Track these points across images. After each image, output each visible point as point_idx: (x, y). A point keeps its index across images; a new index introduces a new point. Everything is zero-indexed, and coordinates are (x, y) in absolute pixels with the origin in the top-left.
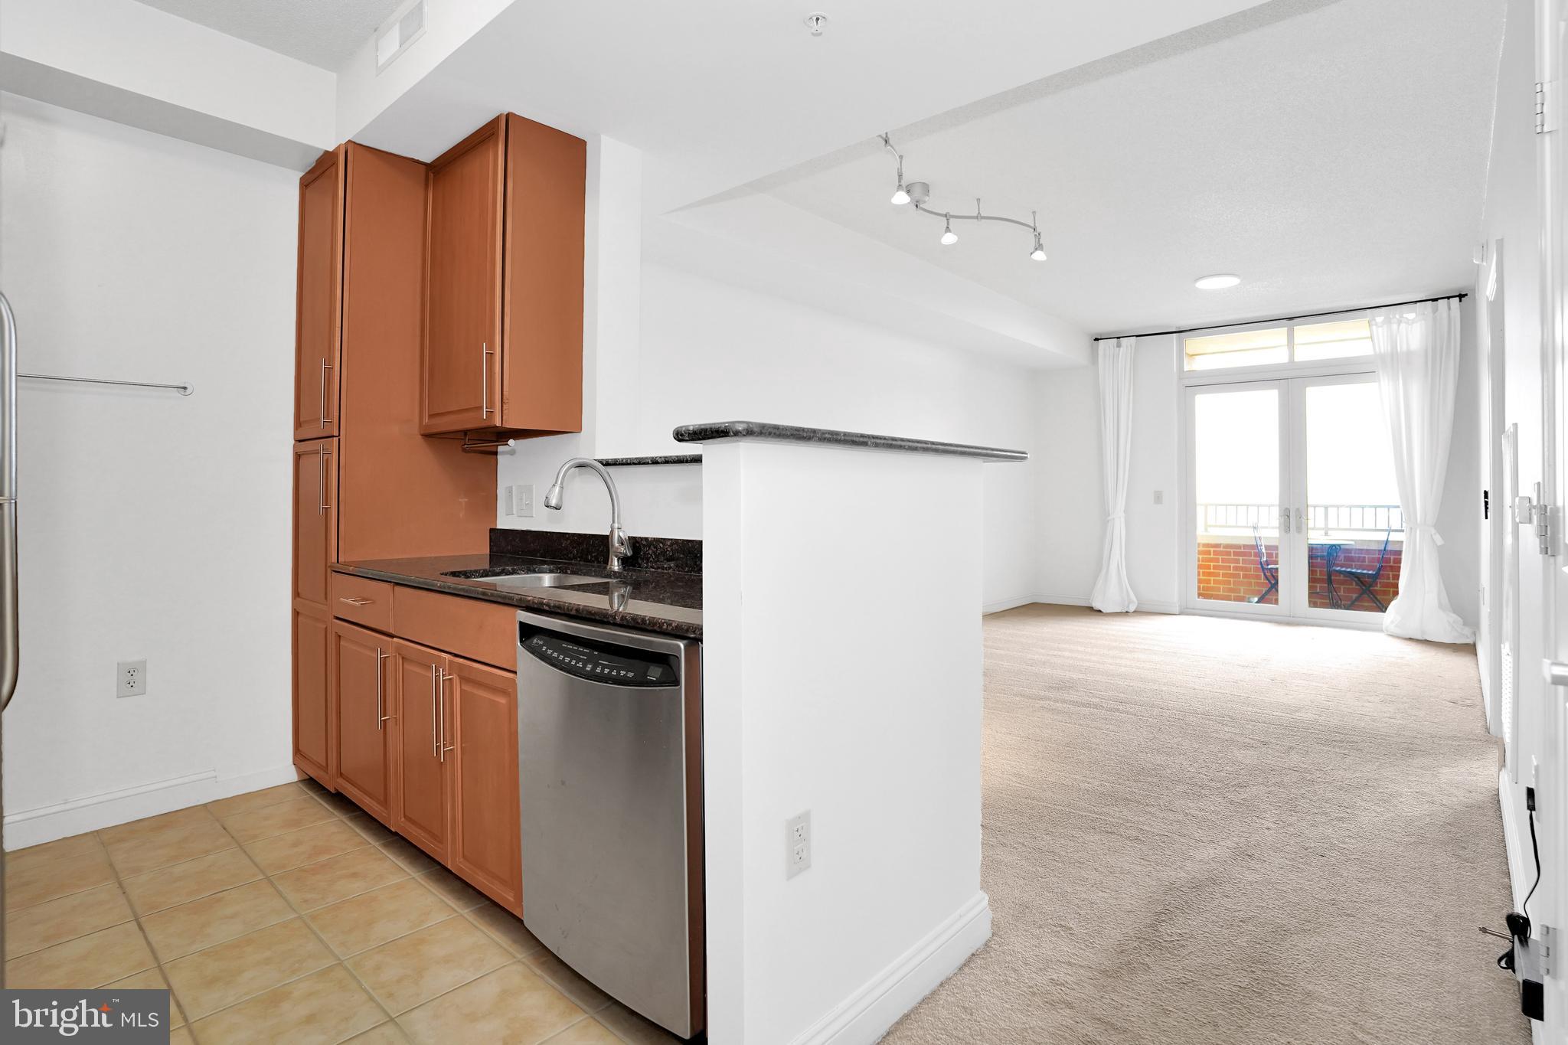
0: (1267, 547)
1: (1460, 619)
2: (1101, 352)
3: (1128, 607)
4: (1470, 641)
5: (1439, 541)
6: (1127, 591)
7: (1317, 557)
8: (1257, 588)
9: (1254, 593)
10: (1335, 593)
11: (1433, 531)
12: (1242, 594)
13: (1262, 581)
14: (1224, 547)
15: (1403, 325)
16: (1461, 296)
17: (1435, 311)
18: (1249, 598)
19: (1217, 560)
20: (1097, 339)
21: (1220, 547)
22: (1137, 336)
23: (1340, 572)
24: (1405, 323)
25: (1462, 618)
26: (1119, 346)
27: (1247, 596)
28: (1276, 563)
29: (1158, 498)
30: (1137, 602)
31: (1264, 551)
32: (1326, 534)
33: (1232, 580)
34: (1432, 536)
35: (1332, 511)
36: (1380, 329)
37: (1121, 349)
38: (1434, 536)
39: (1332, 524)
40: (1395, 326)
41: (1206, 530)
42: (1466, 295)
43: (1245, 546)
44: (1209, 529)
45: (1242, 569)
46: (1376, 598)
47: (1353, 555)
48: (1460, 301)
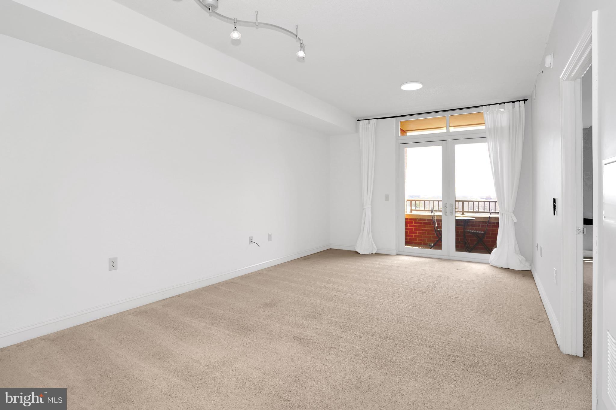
0: (437, 220)
1: (524, 258)
2: (360, 127)
3: (372, 251)
4: (529, 269)
5: (515, 220)
6: (372, 244)
7: (459, 225)
8: (433, 239)
9: (432, 241)
10: (466, 242)
11: (513, 215)
12: (426, 242)
13: (435, 236)
14: (419, 220)
15: (499, 114)
16: (525, 100)
17: (513, 107)
18: (429, 244)
19: (415, 226)
20: (358, 120)
21: (417, 220)
22: (377, 119)
23: (469, 232)
24: (500, 113)
25: (525, 258)
26: (369, 123)
27: (429, 243)
28: (441, 227)
29: (387, 198)
30: (376, 249)
31: (436, 222)
32: (463, 214)
33: (422, 235)
34: (512, 217)
35: (466, 203)
36: (488, 116)
37: (370, 125)
38: (513, 218)
39: (466, 209)
40: (495, 115)
41: (411, 212)
42: (528, 99)
43: (428, 220)
44: (413, 212)
45: (426, 230)
46: (484, 244)
47: (474, 224)
48: (525, 103)
